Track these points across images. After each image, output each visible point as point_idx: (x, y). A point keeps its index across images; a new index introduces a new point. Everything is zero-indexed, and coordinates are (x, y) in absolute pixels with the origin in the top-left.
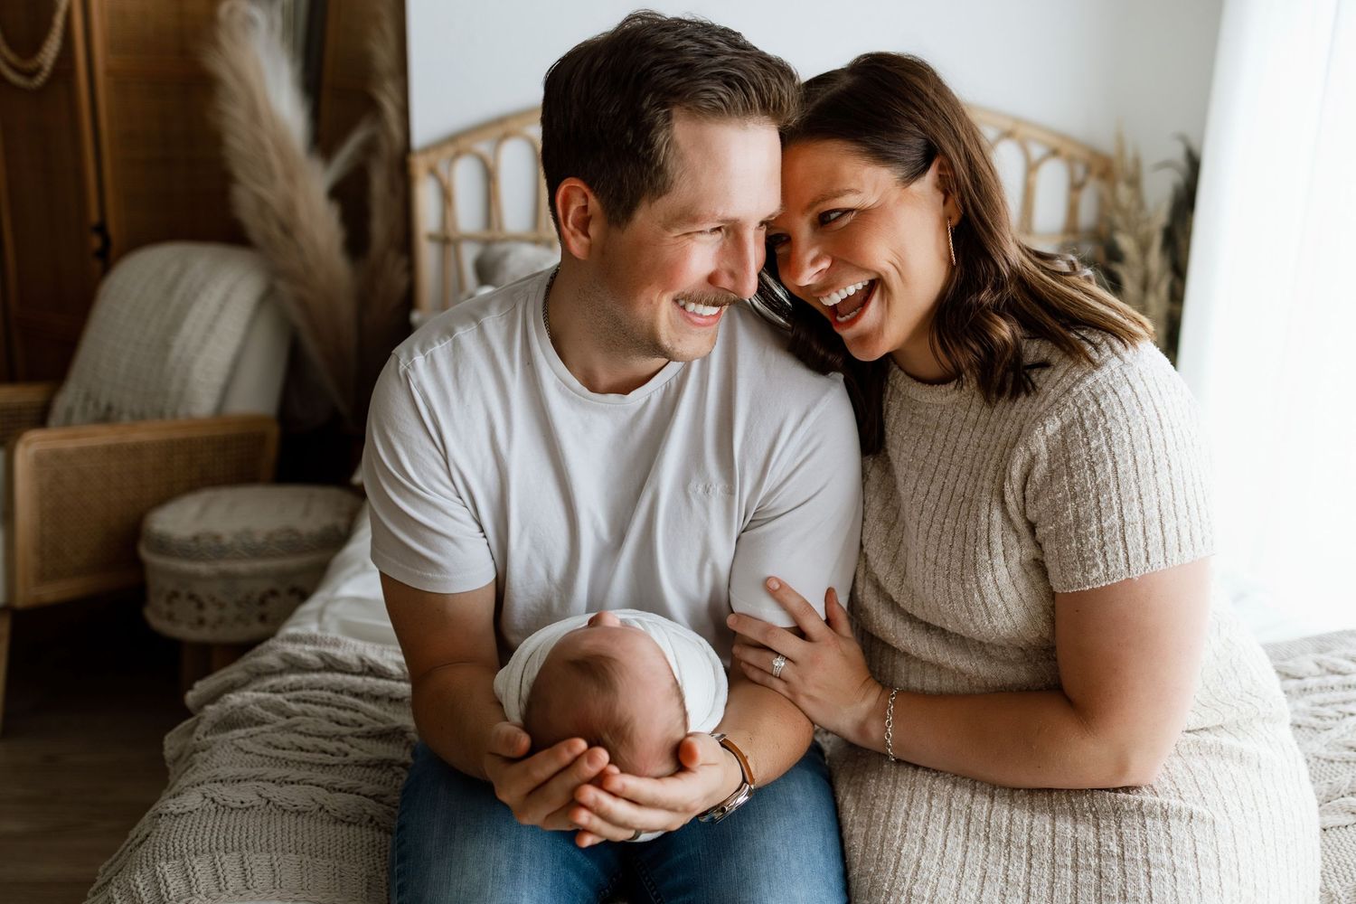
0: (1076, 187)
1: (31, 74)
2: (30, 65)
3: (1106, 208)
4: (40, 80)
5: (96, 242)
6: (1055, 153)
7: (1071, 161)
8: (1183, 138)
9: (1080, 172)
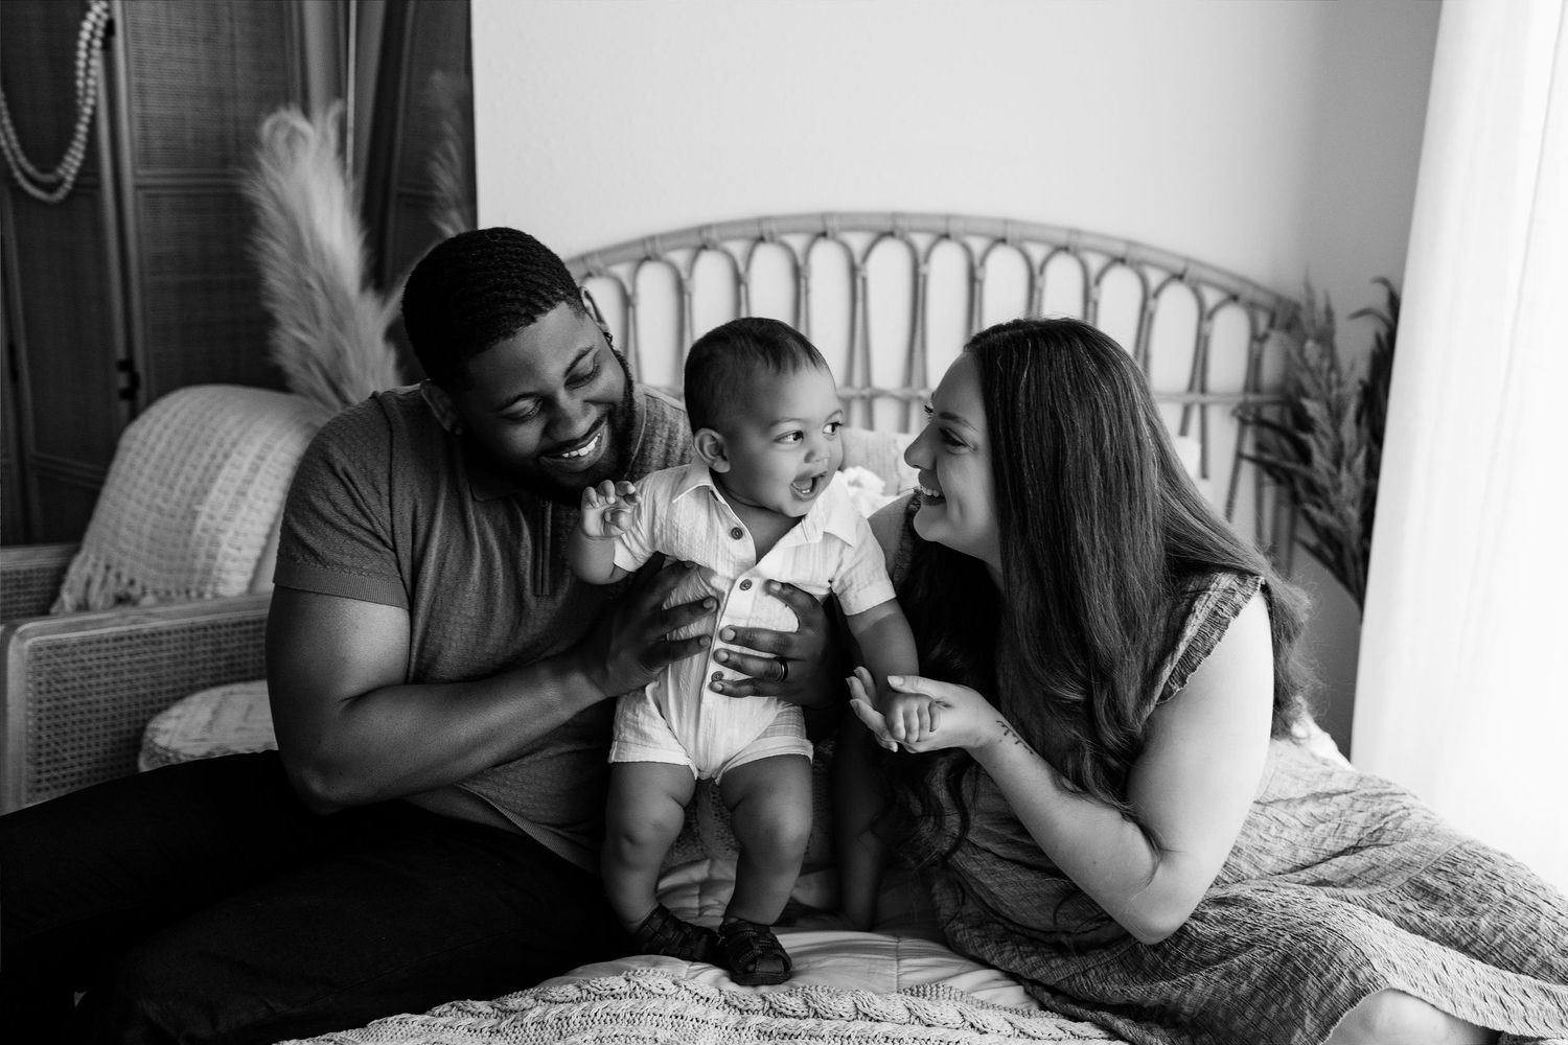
0: (1257, 338)
1: (51, 188)
2: (49, 178)
3: (1293, 364)
4: (60, 195)
5: (122, 381)
6: (1234, 298)
7: (1252, 307)
8: (1385, 282)
9: (1263, 321)
